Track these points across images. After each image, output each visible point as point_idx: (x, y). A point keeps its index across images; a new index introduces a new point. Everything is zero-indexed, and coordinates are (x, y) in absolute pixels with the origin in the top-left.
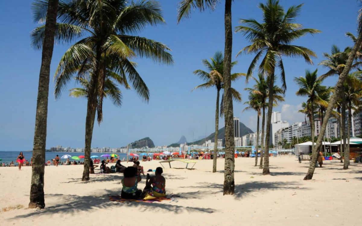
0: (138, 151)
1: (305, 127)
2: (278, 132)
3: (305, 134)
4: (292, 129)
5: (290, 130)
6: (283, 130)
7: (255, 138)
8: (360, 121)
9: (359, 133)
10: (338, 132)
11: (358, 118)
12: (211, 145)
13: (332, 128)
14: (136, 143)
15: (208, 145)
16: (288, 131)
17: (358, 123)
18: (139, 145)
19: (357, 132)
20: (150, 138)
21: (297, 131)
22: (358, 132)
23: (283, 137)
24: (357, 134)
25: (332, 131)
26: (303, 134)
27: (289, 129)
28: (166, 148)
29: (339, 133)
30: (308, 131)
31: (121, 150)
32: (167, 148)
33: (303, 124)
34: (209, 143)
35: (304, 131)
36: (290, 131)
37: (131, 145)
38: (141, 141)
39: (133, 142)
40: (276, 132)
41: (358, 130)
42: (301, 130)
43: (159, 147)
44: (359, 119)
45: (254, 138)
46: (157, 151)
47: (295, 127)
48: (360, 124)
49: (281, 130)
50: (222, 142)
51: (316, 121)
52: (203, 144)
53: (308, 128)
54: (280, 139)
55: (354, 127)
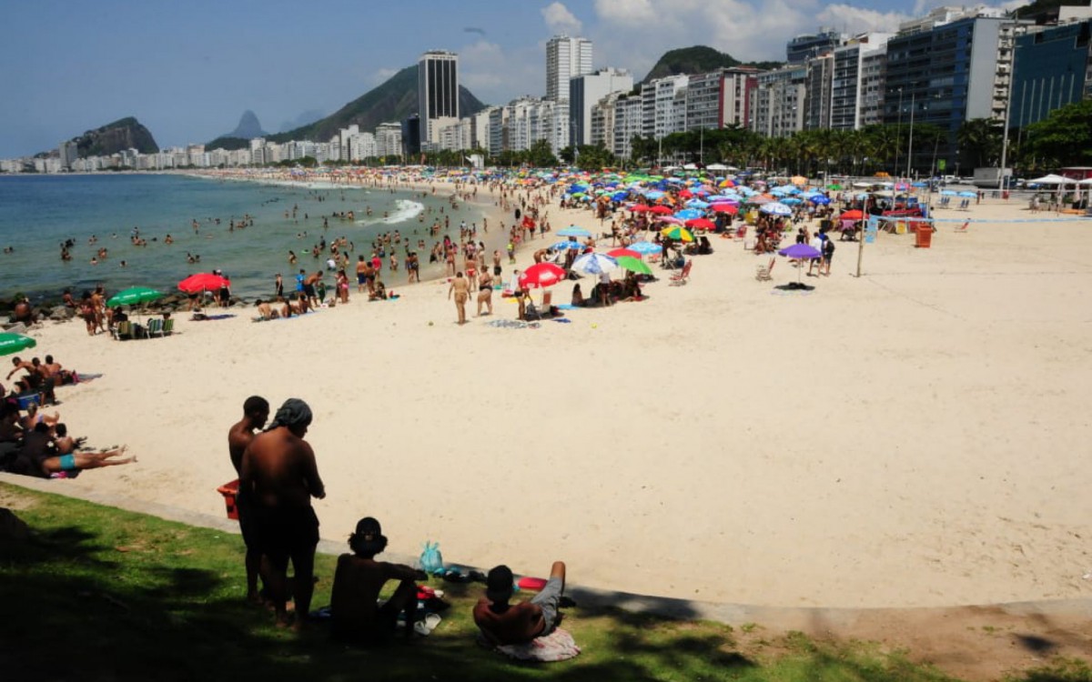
0: (104, 166)
1: (699, 92)
2: (603, 103)
3: (699, 113)
4: (654, 95)
5: (647, 100)
6: (622, 97)
7: (520, 119)
8: (885, 83)
9: (874, 119)
10: (806, 110)
11: (878, 73)
12: (360, 141)
13: (789, 99)
14: (89, 137)
15: (349, 140)
16: (639, 102)
17: (876, 88)
18: (102, 143)
19: (868, 114)
20: (140, 122)
21: (669, 103)
22: (874, 114)
23: (619, 119)
24: (868, 119)
25: (789, 108)
26: (691, 111)
27: (645, 96)
28: (202, 152)
29: (810, 114)
30: (708, 105)
31: (39, 165)
32: (207, 154)
33: (693, 83)
34: (353, 136)
35: (695, 104)
36: (645, 103)
37: (74, 144)
38: (108, 132)
39: (80, 134)
40: (597, 103)
41: (874, 108)
42: (686, 99)
43: (175, 150)
44: (882, 77)
45: (517, 121)
46: (170, 163)
47: (664, 89)
48: (883, 92)
49: (614, 97)
50: (400, 131)
51: (735, 76)
52: (331, 137)
53: (709, 95)
54: (610, 126)
55: (861, 99)
